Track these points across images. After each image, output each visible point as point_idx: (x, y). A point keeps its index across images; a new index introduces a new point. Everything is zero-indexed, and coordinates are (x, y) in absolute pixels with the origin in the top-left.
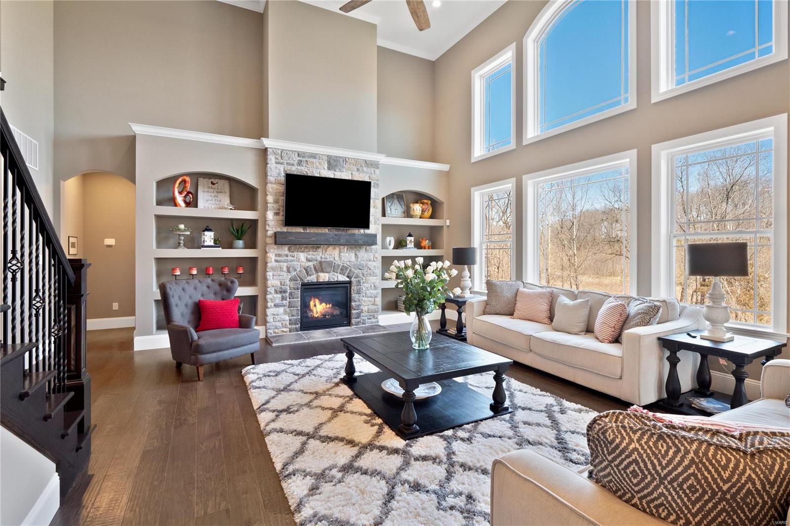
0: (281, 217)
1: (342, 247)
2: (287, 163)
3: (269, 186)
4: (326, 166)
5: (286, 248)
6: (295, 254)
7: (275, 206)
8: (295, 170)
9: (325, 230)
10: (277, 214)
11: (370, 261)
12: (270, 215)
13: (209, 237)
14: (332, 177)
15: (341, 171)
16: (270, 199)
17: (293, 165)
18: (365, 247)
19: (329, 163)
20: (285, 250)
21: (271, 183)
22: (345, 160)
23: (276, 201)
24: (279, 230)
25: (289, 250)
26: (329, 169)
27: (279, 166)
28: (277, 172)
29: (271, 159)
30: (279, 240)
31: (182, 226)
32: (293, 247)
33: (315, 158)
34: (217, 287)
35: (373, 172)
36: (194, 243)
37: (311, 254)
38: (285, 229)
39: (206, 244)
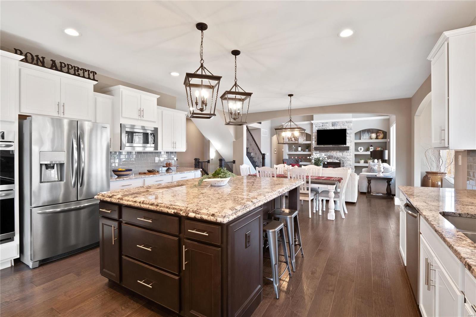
0: (316, 142)
1: (337, 151)
2: (319, 127)
3: (313, 134)
4: (331, 125)
5: (318, 151)
6: (321, 153)
7: (315, 139)
8: (321, 128)
9: (331, 146)
10: (315, 142)
11: (348, 156)
12: (314, 142)
13: (300, 149)
14: (333, 129)
15: (336, 126)
16: (314, 137)
17: (320, 127)
18: (346, 151)
19: (332, 124)
20: (318, 152)
21: (314, 133)
22: (338, 122)
23: (315, 138)
24: (316, 146)
25: (319, 152)
26: (332, 126)
27: (316, 128)
28: (315, 129)
29: (314, 126)
30: (316, 149)
31: (293, 146)
32: (320, 151)
33: (327, 123)
34: (296, 161)
35: (349, 125)
36: (297, 150)
37: (326, 153)
38: (318, 146)
39: (299, 150)
